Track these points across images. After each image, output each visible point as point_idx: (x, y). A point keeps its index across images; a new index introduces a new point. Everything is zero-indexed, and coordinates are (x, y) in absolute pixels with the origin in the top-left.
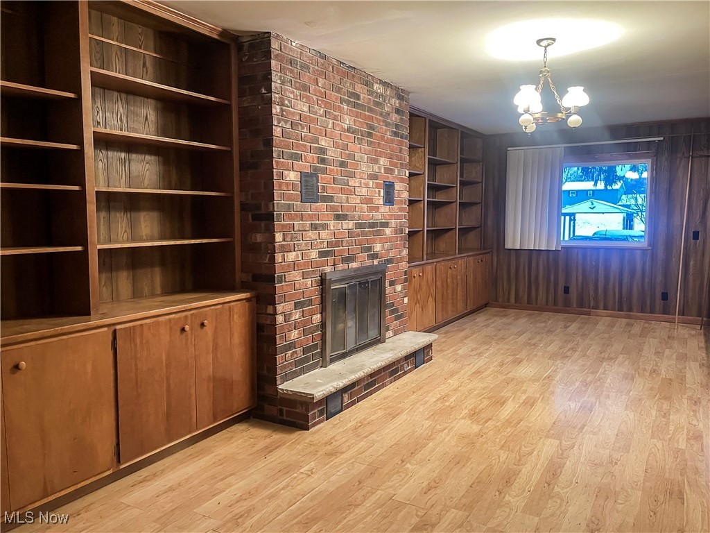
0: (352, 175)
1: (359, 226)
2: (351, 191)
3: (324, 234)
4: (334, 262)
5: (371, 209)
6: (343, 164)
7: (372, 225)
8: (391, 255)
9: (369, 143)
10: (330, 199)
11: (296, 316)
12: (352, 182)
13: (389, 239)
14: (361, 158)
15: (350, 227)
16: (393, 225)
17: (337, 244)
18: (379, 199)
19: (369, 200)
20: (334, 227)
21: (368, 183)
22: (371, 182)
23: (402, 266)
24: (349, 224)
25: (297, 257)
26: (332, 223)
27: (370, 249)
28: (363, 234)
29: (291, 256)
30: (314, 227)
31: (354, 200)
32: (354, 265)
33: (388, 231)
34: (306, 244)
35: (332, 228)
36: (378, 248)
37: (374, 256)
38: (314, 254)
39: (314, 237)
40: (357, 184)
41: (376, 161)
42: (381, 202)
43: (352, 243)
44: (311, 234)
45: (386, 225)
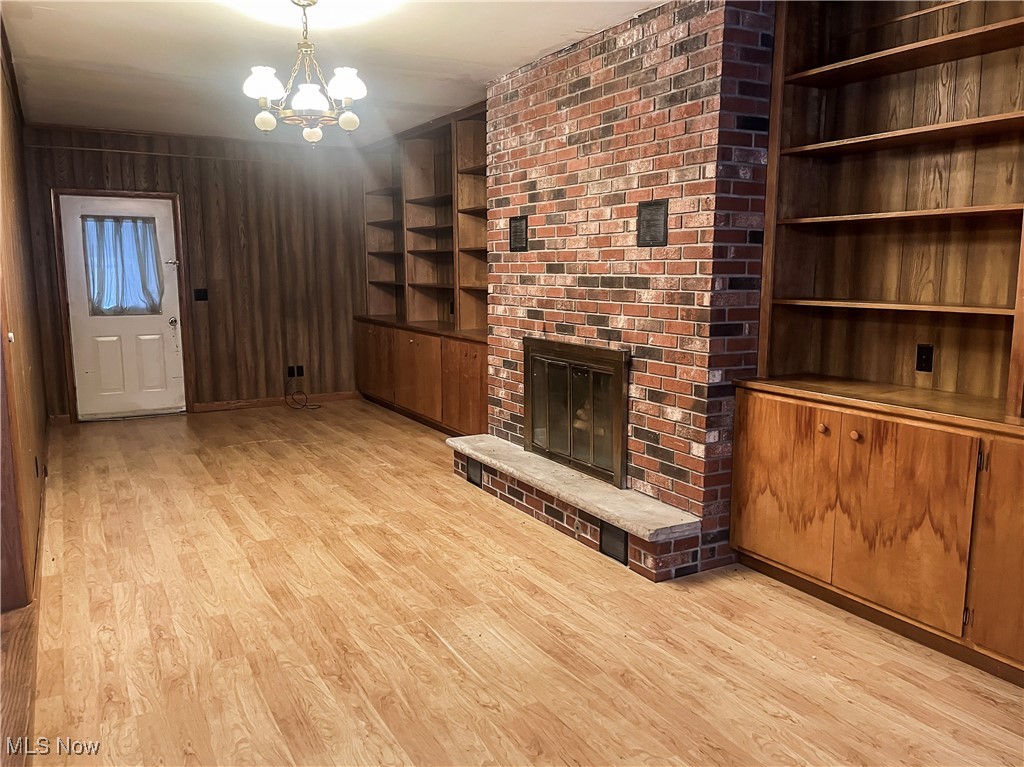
0: (572, 207)
1: (583, 281)
2: (571, 229)
3: (532, 289)
4: (544, 328)
5: (606, 256)
6: (559, 194)
7: (609, 282)
8: (652, 341)
9: (605, 147)
10: (540, 245)
11: (504, 374)
12: (571, 217)
13: (646, 311)
14: (590, 175)
15: (569, 282)
16: (661, 285)
17: (549, 304)
18: (625, 237)
19: (601, 241)
20: (545, 281)
21: (602, 213)
22: (607, 211)
23: (688, 373)
24: (568, 279)
25: (505, 311)
26: (542, 276)
27: (603, 321)
28: (592, 295)
29: (500, 310)
30: (524, 281)
31: (577, 244)
32: (574, 340)
33: (647, 296)
34: (514, 300)
35: (542, 283)
36: (620, 322)
37: (614, 335)
38: (521, 312)
39: (521, 292)
40: (581, 218)
41: (620, 171)
42: (632, 240)
43: (571, 306)
44: (518, 288)
45: (644, 283)
